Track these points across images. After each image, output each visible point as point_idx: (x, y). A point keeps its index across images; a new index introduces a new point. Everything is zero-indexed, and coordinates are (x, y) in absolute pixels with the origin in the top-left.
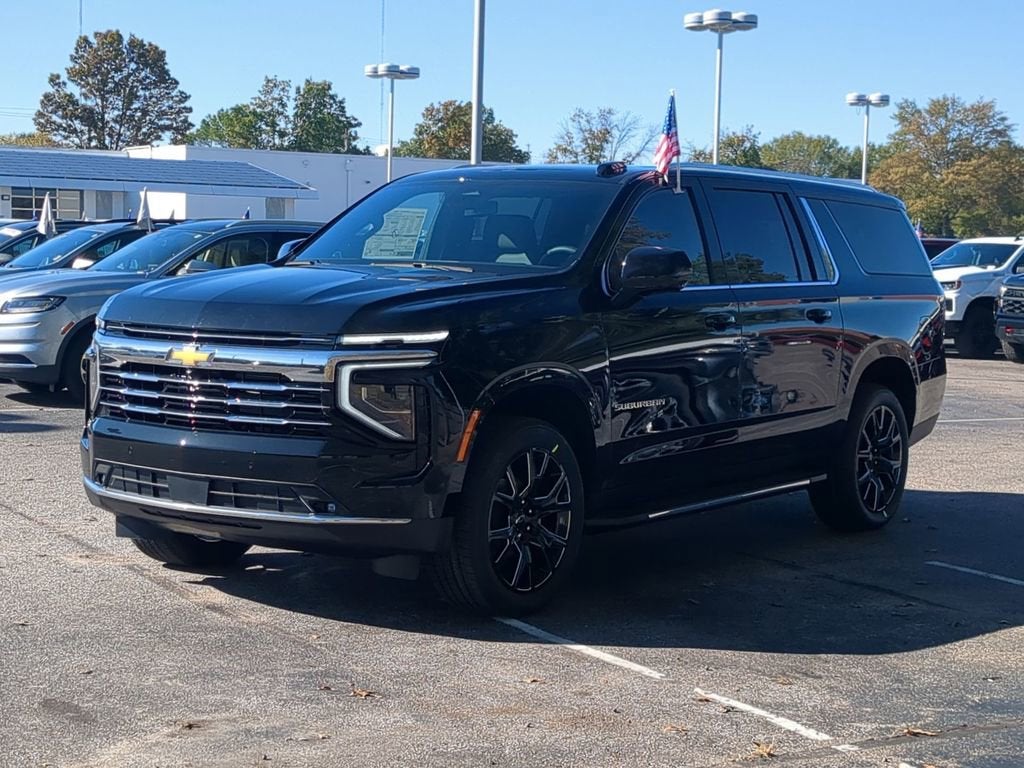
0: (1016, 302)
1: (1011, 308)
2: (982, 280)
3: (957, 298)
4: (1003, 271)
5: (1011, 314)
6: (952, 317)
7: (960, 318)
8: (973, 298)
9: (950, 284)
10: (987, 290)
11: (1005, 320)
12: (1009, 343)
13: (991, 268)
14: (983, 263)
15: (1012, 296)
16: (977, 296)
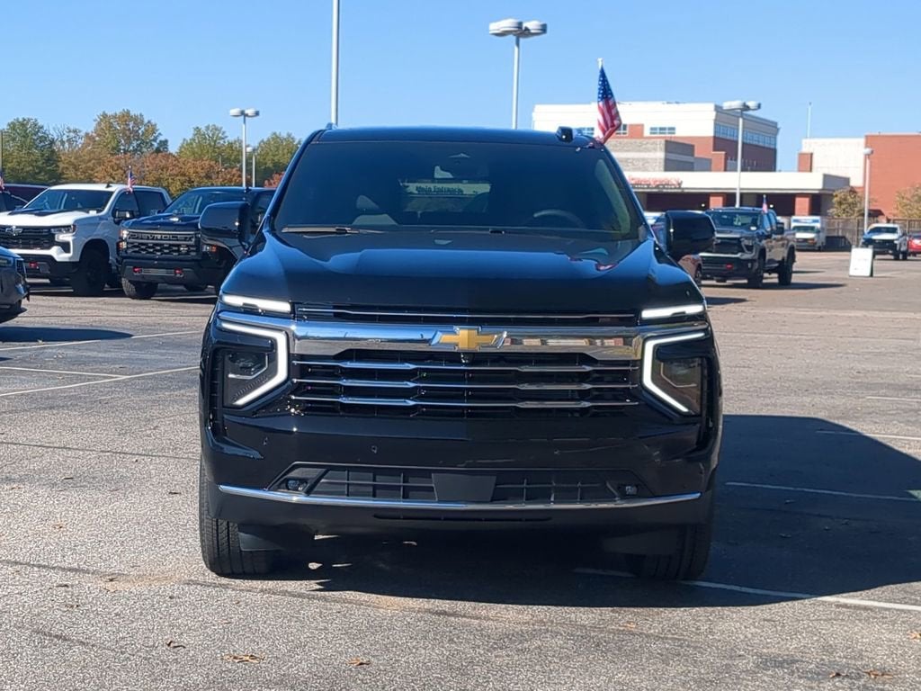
0: (143, 244)
1: (137, 249)
2: (91, 224)
3: (74, 240)
4: (105, 215)
5: (138, 255)
6: (70, 258)
7: (78, 260)
8: (87, 240)
9: (66, 228)
10: (95, 233)
11: (130, 260)
12: (130, 281)
13: (93, 213)
14: (85, 208)
15: (137, 238)
16: (90, 238)
